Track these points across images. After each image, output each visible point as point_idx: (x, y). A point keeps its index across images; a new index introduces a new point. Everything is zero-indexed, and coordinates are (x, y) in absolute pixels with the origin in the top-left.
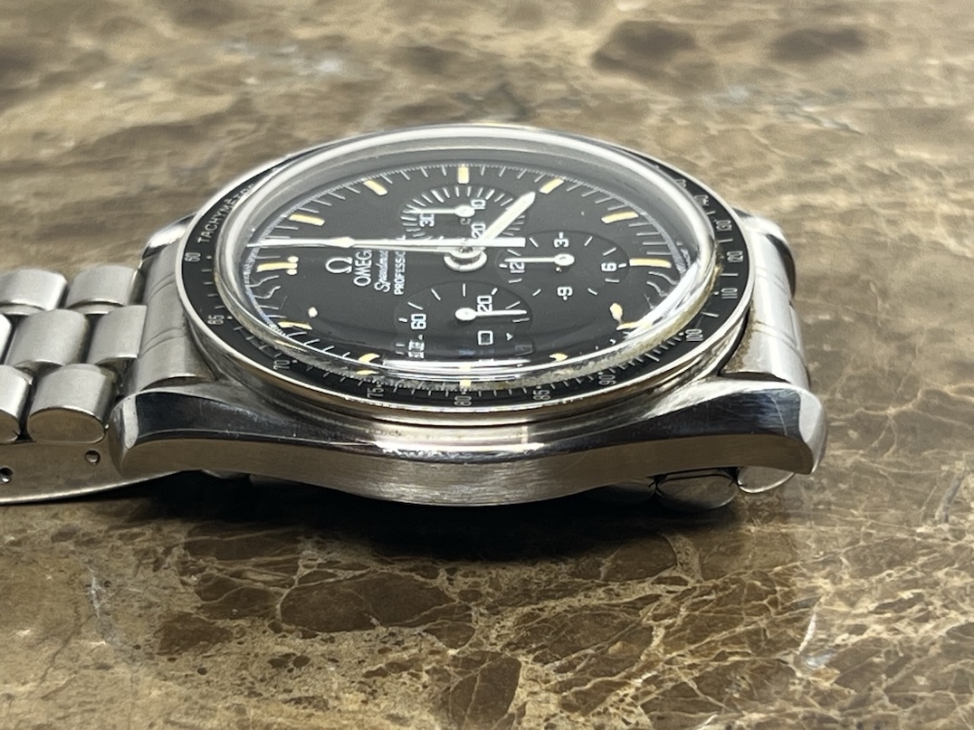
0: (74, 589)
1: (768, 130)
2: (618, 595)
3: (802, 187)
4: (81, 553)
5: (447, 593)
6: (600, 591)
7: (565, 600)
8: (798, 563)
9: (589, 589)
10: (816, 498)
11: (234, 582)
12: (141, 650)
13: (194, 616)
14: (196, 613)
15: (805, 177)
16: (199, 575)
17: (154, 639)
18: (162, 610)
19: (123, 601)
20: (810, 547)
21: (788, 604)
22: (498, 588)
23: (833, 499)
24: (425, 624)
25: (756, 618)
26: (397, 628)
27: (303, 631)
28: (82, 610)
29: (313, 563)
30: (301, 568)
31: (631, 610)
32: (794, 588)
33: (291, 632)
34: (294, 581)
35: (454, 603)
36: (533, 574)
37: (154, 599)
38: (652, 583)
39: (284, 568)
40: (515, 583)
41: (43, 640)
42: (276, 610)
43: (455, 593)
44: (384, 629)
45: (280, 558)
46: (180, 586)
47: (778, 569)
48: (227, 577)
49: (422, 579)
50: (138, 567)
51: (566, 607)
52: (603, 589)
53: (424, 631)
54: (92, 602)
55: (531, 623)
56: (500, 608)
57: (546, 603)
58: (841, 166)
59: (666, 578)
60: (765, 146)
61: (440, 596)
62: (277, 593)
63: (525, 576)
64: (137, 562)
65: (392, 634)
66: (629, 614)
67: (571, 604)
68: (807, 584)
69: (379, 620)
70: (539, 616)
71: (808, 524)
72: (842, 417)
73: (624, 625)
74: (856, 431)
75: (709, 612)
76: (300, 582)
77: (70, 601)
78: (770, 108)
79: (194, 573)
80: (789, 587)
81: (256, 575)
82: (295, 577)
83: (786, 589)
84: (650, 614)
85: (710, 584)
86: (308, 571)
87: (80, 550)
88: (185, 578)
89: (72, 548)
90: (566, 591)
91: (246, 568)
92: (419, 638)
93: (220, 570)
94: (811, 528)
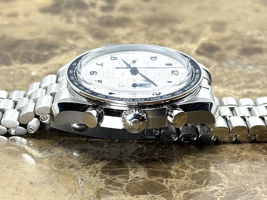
0: (74, 181)
1: (240, 72)
2: (208, 189)
3: (249, 87)
4: (76, 172)
5: (166, 186)
6: (204, 188)
7: (195, 190)
8: (252, 183)
9: (201, 187)
10: (256, 167)
11: (113, 181)
12: (92, 197)
13: (104, 189)
14: (105, 188)
15: (249, 85)
16: (105, 179)
17: (95, 195)
18: (96, 187)
19: (87, 184)
20: (255, 179)
21: (250, 194)
22: (178, 186)
23: (260, 167)
24: (161, 194)
25: (243, 197)
26: (155, 195)
27: (131, 194)
28: (77, 186)
29: (133, 177)
30: (130, 178)
31: (212, 193)
32: (251, 190)
33: (128, 194)
34: (128, 181)
35: (168, 189)
36: (187, 183)
37: (94, 184)
38: (217, 187)
39: (126, 178)
40: (183, 185)
41: (67, 193)
42: (124, 189)
43: (168, 187)
44: (151, 195)
45: (125, 176)
46: (100, 181)
47: (247, 185)
48: (112, 180)
49: (160, 183)
50: (90, 176)
51: (195, 192)
52: (204, 187)
53: (161, 196)
54: (79, 184)
55: (187, 195)
56: (179, 191)
57: (190, 190)
58: (258, 82)
59: (220, 185)
60: (239, 77)
61: (164, 187)
62: (124, 184)
63: (185, 183)
64: (90, 175)
65: (153, 196)
66: (211, 194)
67: (196, 191)
68: (254, 189)
69: (149, 192)
70: (189, 193)
71: (254, 173)
72: (261, 146)
73: (210, 197)
74: (265, 150)
75: (231, 195)
76: (130, 182)
77: (74, 184)
78: (240, 67)
79: (104, 178)
80: (250, 189)
81: (119, 180)
82: (128, 180)
83: (249, 190)
84: (216, 194)
85: (231, 187)
86: (131, 179)
87: (76, 171)
88: (101, 179)
89: (74, 170)
90: (195, 187)
91: (116, 178)
92: (160, 198)
93: (110, 178)
94: (255, 175)
